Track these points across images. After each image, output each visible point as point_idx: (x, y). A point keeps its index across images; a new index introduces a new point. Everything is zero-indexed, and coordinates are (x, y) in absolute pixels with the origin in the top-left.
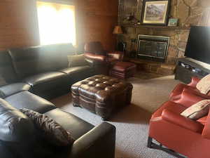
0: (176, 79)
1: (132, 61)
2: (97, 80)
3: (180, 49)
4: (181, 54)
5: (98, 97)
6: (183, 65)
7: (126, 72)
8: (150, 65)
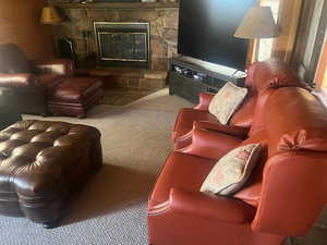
0: (171, 93)
1: (92, 73)
2: (14, 137)
3: (169, 42)
4: (172, 51)
5: (20, 184)
6: (177, 69)
7: (82, 99)
8: (126, 77)
